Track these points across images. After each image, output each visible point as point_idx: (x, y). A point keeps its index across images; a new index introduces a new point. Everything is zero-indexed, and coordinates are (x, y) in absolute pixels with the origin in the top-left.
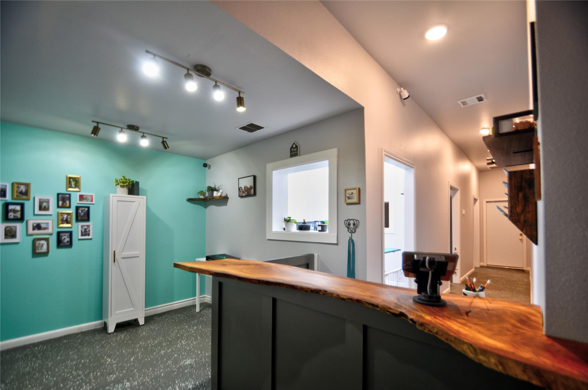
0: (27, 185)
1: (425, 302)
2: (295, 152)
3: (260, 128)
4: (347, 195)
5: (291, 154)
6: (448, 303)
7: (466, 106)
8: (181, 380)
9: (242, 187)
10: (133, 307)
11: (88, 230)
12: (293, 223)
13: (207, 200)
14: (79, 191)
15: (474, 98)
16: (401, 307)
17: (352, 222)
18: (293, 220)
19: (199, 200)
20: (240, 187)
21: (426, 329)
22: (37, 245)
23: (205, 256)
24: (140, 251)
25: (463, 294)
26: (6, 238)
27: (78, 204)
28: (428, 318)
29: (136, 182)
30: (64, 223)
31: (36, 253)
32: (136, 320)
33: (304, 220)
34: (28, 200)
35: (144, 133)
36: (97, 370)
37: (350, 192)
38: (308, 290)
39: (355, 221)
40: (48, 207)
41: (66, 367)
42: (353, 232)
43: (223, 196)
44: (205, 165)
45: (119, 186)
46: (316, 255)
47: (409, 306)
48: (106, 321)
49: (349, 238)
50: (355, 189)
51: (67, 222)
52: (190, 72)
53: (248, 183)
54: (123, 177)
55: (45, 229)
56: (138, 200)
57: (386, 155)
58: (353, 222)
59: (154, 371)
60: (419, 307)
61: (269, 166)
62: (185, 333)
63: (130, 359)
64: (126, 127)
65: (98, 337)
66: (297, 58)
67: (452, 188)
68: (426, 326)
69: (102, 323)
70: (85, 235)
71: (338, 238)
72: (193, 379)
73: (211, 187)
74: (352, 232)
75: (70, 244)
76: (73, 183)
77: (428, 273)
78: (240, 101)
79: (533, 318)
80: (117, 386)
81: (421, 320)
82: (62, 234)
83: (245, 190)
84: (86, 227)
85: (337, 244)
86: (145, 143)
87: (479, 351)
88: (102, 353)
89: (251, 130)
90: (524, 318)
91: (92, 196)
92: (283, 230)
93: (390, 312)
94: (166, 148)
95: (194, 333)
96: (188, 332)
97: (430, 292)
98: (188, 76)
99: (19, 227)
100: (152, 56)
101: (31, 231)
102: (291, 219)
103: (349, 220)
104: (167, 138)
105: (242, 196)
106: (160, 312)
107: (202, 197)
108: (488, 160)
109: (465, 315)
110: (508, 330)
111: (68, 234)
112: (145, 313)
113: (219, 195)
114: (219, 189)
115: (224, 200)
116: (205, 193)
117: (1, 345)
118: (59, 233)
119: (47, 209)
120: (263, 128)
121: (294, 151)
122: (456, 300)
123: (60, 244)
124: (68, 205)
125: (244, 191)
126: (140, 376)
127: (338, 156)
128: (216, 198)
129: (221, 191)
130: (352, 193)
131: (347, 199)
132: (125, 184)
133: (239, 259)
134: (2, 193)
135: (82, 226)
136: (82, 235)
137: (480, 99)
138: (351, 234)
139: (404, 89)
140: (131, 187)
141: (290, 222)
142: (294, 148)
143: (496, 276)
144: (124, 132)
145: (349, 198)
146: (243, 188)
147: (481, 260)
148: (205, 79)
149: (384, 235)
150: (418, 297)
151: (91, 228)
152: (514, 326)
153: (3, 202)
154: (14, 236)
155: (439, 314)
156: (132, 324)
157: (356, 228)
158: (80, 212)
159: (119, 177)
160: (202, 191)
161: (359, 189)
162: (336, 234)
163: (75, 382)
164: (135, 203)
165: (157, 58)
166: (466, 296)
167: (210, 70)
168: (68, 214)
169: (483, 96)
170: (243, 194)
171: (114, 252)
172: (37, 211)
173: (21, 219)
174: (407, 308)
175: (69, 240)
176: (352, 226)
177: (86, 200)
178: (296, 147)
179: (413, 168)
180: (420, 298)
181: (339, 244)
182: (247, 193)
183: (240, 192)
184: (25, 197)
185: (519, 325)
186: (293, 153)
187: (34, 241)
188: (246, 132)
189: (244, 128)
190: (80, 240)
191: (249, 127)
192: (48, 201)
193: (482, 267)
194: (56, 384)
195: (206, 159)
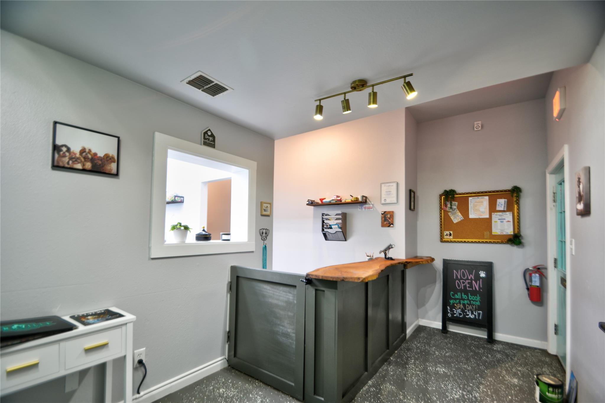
4: (264, 208)
9: (69, 146)
17: (264, 231)
37: (265, 205)
39: (266, 230)
42: (265, 239)
49: (263, 245)
71: (255, 246)
83: (85, 157)
85: (255, 252)
103: (262, 230)
105: (66, 166)
125: (78, 158)
127: (257, 171)
130: (267, 207)
131: (263, 211)
138: (263, 241)
145: (265, 210)
157: (267, 236)
162: (254, 242)
170: (73, 163)
176: (264, 235)
181: (257, 250)
182: (92, 165)
183: (62, 157)
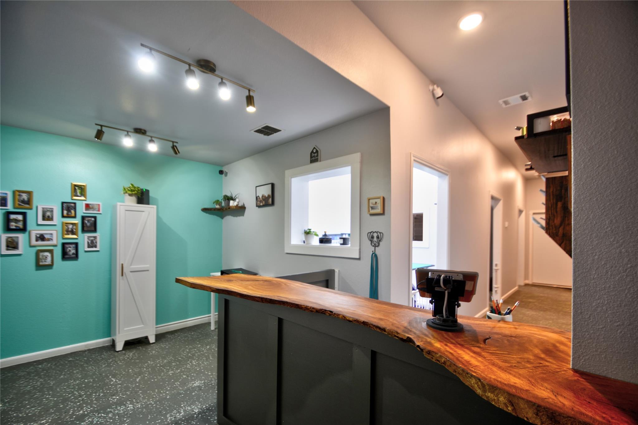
0: (29, 193)
1: (439, 326)
2: (316, 157)
3: (276, 131)
4: (371, 205)
5: (311, 159)
6: (466, 328)
7: (508, 106)
8: (187, 404)
9: (259, 196)
10: (143, 324)
11: (94, 241)
12: (313, 235)
13: (223, 210)
14: (85, 200)
15: (518, 96)
16: (411, 331)
17: (375, 235)
18: (313, 232)
19: (214, 210)
20: (257, 196)
21: (433, 358)
22: (41, 257)
23: (220, 271)
24: (151, 264)
25: (487, 318)
26: (7, 250)
27: (84, 213)
28: (437, 345)
29: (146, 190)
30: (68, 234)
31: (39, 266)
32: (146, 338)
33: (325, 232)
34: (31, 209)
35: (151, 137)
36: (99, 391)
37: (373, 201)
38: (313, 310)
39: (379, 233)
40: (52, 217)
41: (68, 387)
42: (377, 245)
43: (240, 205)
44: (221, 172)
45: (127, 194)
46: (337, 271)
47: (420, 331)
48: (114, 338)
49: (372, 253)
50: (379, 198)
51: (73, 233)
52: (192, 68)
53: (265, 191)
54: (132, 185)
55: (49, 240)
56: (148, 210)
57: (415, 160)
58: (377, 235)
59: (159, 393)
60: (431, 332)
61: (287, 172)
62: (197, 353)
63: (136, 380)
64: (133, 131)
65: (105, 355)
66: (309, 51)
67: (493, 198)
68: (434, 354)
69: (110, 340)
70: (92, 247)
71: (360, 252)
72: (200, 402)
73: (227, 196)
74: (375, 246)
75: (76, 257)
76: (78, 192)
77: (444, 293)
78: (250, 100)
79: (562, 347)
80: (119, 408)
81: (429, 348)
82: (67, 246)
83: (263, 199)
84: (92, 238)
85: (359, 259)
86: (153, 148)
87: (487, 387)
88: (107, 372)
89: (267, 133)
90: (551, 348)
91: (99, 205)
92: (303, 244)
93: (398, 337)
94: (176, 153)
95: (206, 353)
96: (200, 352)
97: (446, 314)
98: (190, 72)
99: (21, 238)
100: (148, 50)
101: (34, 242)
102: (312, 231)
103: (372, 233)
104: (177, 143)
105: (259, 205)
106: (173, 330)
107: (218, 207)
108: (526, 165)
109: (482, 343)
110: (529, 362)
111: (74, 246)
112: (156, 331)
113: (235, 205)
114: (236, 198)
115: (241, 210)
116: (221, 202)
117: (1, 362)
118: (64, 245)
119: (50, 218)
120: (279, 131)
121: (314, 156)
122: (476, 324)
123: (65, 256)
124: (73, 215)
125: (261, 201)
126: (144, 398)
127: (362, 162)
128: (232, 207)
129: (237, 200)
130: (376, 203)
131: (370, 209)
132: (133, 193)
133: (255, 274)
134: (3, 201)
135: (89, 237)
136: (89, 247)
137: (524, 98)
138: (374, 248)
139: (438, 86)
140: (140, 196)
141: (310, 234)
142: (314, 153)
143: (541, 295)
144: (130, 136)
145: (372, 208)
146: (261, 197)
147: (526, 277)
148: (209, 76)
149: (412, 249)
150: (432, 320)
151: (98, 240)
152: (537, 357)
153: (4, 211)
154: (16, 247)
155: (452, 340)
156: (142, 342)
157: (380, 241)
158: (86, 222)
159: (128, 185)
160: (218, 201)
161: (384, 198)
162: (358, 248)
163: (75, 403)
164: (143, 213)
165: (153, 52)
166: (490, 320)
167: (214, 65)
168: (73, 224)
169: (527, 94)
170: (261, 203)
171: (122, 265)
172: (41, 222)
173: (24, 229)
174: (417, 332)
175: (75, 252)
176: (375, 239)
177: (93, 210)
178: (317, 151)
179: (447, 175)
180: (434, 322)
181: (361, 259)
182: (265, 203)
183: (258, 201)
184: (27, 206)
185: (543, 356)
186: (313, 159)
187: (38, 253)
188: (261, 136)
189: (259, 131)
190: (86, 252)
191: (264, 130)
192: (52, 211)
193: (526, 285)
194: (56, 404)
195: (222, 165)
